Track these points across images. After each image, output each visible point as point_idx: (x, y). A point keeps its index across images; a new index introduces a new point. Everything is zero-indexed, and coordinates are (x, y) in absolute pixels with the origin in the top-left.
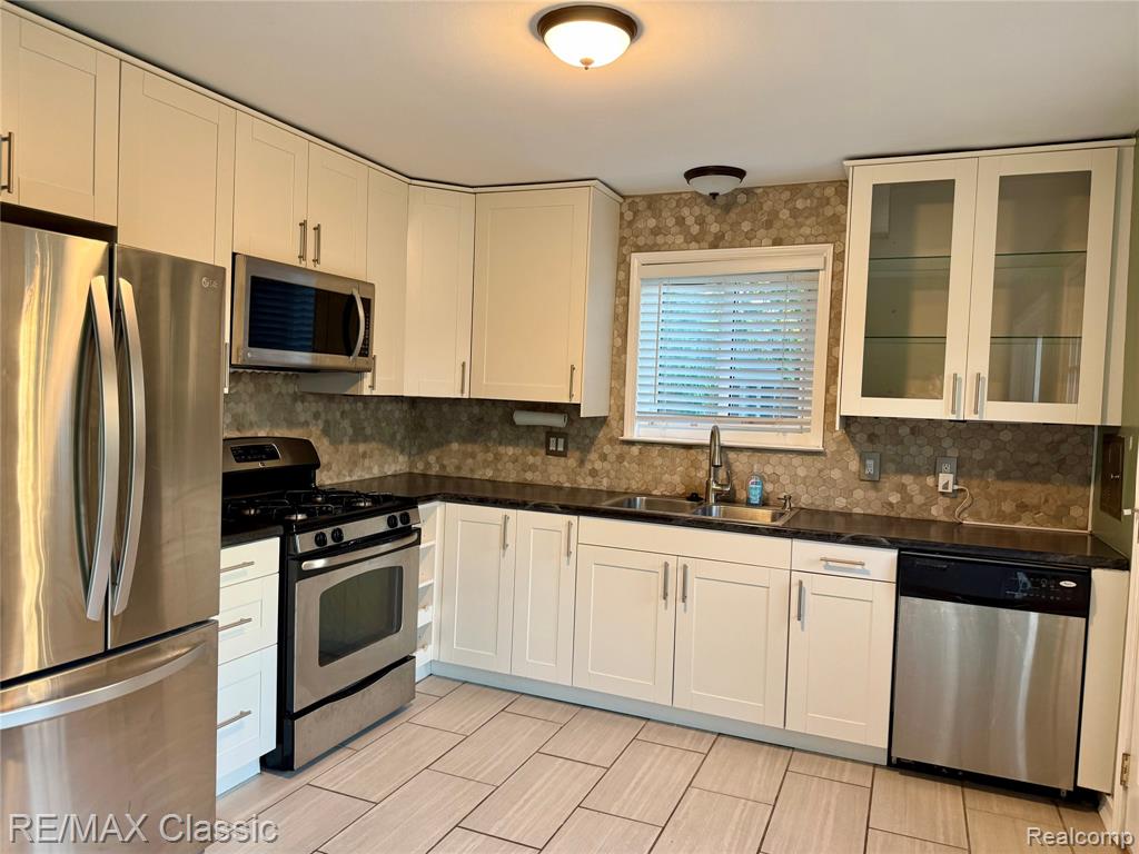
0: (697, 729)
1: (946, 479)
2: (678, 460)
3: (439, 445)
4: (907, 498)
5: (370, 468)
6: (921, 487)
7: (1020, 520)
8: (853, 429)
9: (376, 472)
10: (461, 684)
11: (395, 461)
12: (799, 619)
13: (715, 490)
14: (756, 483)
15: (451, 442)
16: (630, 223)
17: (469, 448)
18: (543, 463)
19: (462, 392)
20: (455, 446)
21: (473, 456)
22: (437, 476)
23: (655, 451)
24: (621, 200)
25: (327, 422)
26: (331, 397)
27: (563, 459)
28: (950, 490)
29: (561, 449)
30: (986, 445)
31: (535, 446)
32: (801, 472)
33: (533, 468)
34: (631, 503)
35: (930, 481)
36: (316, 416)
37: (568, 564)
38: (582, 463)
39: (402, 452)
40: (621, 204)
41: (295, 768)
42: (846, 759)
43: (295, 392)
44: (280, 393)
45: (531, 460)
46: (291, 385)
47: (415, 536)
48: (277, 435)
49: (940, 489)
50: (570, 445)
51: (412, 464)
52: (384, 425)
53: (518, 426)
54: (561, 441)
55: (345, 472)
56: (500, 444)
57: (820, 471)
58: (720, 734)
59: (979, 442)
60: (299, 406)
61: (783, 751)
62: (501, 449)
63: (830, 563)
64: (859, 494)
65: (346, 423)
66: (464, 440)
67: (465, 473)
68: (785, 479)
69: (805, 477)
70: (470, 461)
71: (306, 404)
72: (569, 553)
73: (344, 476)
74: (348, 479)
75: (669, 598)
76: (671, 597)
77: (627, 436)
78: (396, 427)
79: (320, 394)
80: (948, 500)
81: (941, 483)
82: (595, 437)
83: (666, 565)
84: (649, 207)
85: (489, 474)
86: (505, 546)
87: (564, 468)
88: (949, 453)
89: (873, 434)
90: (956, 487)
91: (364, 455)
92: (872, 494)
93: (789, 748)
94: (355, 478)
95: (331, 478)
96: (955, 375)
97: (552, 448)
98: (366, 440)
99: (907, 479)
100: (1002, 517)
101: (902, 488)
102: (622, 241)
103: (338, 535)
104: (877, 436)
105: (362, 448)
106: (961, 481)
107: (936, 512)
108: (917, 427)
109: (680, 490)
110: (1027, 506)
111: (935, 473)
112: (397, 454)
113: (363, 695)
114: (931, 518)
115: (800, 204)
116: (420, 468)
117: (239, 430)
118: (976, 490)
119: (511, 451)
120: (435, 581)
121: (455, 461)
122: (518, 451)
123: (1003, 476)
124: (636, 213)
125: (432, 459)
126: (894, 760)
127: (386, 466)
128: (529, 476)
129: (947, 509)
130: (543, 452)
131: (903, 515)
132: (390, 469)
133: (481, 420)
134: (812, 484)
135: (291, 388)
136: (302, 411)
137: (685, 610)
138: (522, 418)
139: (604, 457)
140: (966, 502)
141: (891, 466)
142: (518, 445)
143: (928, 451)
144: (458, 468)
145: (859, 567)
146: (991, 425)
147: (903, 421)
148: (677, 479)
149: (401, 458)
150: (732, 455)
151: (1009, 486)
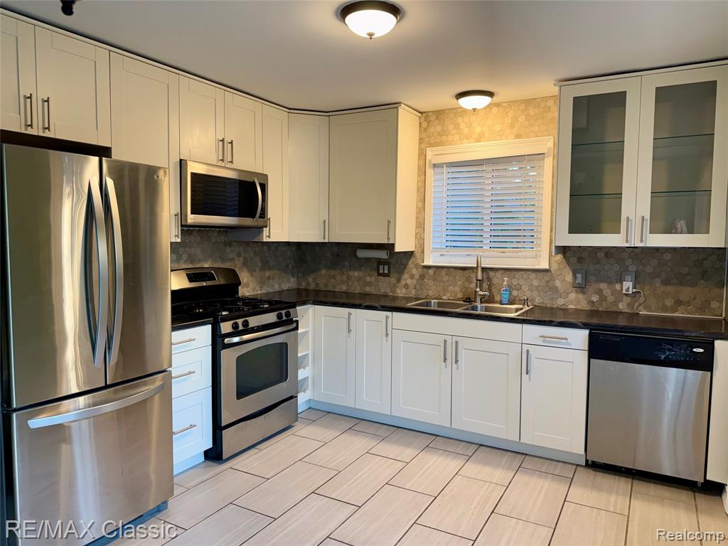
0: (467, 442)
1: (628, 285)
2: (458, 277)
3: (314, 271)
4: (603, 298)
5: (273, 286)
6: (612, 291)
7: (677, 311)
8: (567, 255)
9: (277, 288)
10: (325, 414)
11: (289, 281)
12: (527, 374)
13: (480, 295)
14: (506, 290)
15: (321, 269)
16: (426, 130)
17: (332, 272)
18: (376, 281)
19: (324, 238)
20: (324, 272)
21: (334, 277)
22: (314, 290)
23: (443, 272)
24: (420, 115)
25: (245, 258)
26: (247, 244)
27: (388, 278)
28: (630, 292)
29: (386, 272)
30: (654, 262)
31: (371, 271)
32: (535, 283)
33: (369, 284)
34: (428, 304)
35: (618, 287)
36: (239, 255)
37: (387, 341)
38: (399, 280)
39: (293, 276)
40: (420, 117)
41: (224, 458)
42: (559, 461)
43: (225, 241)
44: (216, 241)
45: (368, 279)
46: (223, 237)
47: (295, 325)
48: (215, 266)
49: (624, 292)
50: (392, 270)
51: (299, 283)
52: (280, 260)
53: (360, 259)
54: (386, 267)
55: (258, 289)
56: (350, 270)
57: (547, 282)
58: (481, 445)
59: (650, 260)
60: (228, 249)
61: (519, 456)
62: (351, 273)
63: (547, 339)
64: (573, 296)
65: (257, 259)
66: (328, 268)
67: (330, 288)
68: (525, 288)
69: (537, 287)
70: (332, 280)
71: (232, 248)
72: (387, 335)
73: (257, 290)
74: (259, 292)
75: (447, 361)
76: (449, 361)
77: (426, 263)
78: (289, 261)
79: (241, 242)
80: (629, 299)
81: (625, 288)
82: (407, 264)
83: (445, 341)
84: (437, 119)
85: (344, 288)
86: (349, 331)
87: (389, 284)
88: (631, 268)
89: (581, 258)
90: (634, 290)
91: (269, 278)
92: (581, 296)
93: (523, 454)
94: (264, 292)
95: (249, 292)
96: (628, 218)
97: (381, 271)
98: (270, 268)
99: (603, 286)
100: (665, 309)
101: (600, 292)
102: (421, 140)
103: (246, 324)
104: (584, 259)
105: (267, 273)
106: (638, 286)
107: (622, 306)
108: (609, 252)
109: (460, 295)
110: (681, 302)
111: (621, 282)
112: (290, 277)
113: (265, 418)
114: (619, 311)
115: (531, 112)
116: (303, 285)
117: (192, 263)
118: (649, 292)
119: (356, 274)
120: (310, 352)
121: (324, 281)
122: (361, 274)
123: (666, 282)
124: (429, 123)
125: (310, 280)
126: (589, 462)
127: (283, 285)
128: (368, 289)
129: (629, 304)
130: (376, 274)
131: (600, 309)
132: (286, 286)
133: (338, 255)
134: (542, 291)
135: (223, 239)
136: (230, 252)
137: (457, 369)
138: (362, 254)
139: (412, 277)
140: (642, 300)
141: (592, 278)
142: (361, 270)
143: (616, 268)
144: (326, 285)
145: (564, 341)
146: (657, 249)
147: (600, 248)
148: (457, 289)
149: (292, 280)
150: (491, 273)
151: (670, 289)
